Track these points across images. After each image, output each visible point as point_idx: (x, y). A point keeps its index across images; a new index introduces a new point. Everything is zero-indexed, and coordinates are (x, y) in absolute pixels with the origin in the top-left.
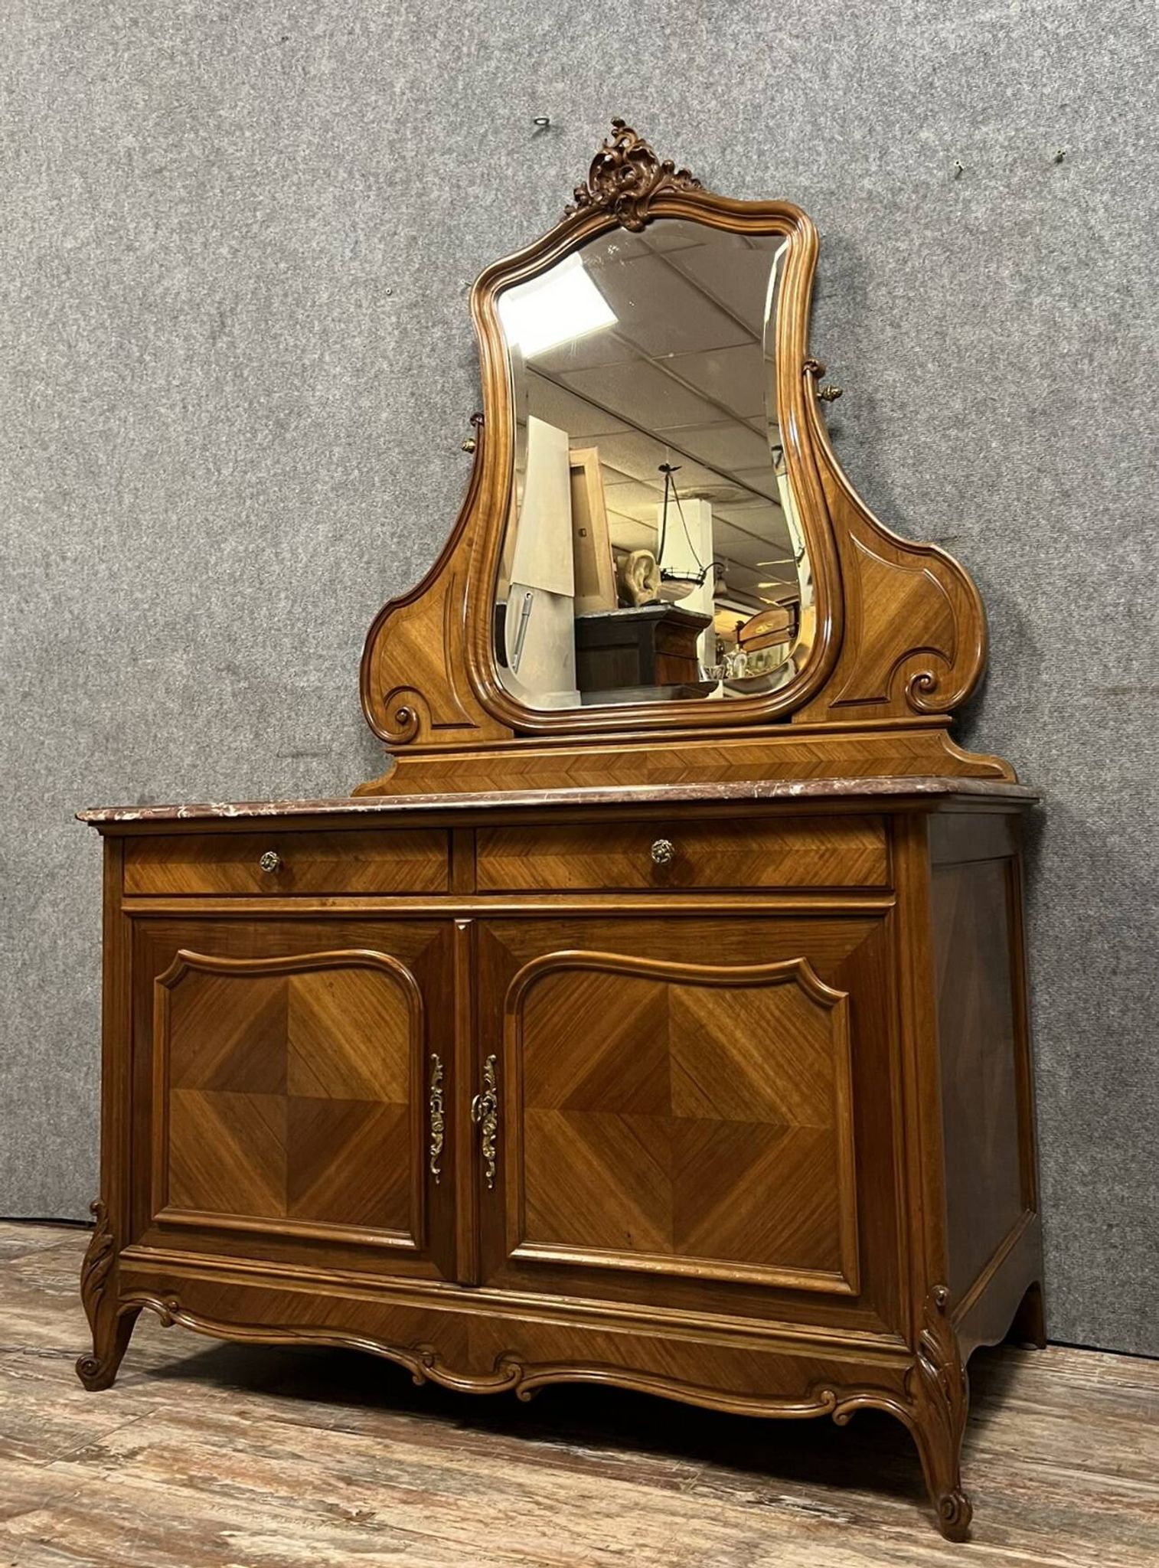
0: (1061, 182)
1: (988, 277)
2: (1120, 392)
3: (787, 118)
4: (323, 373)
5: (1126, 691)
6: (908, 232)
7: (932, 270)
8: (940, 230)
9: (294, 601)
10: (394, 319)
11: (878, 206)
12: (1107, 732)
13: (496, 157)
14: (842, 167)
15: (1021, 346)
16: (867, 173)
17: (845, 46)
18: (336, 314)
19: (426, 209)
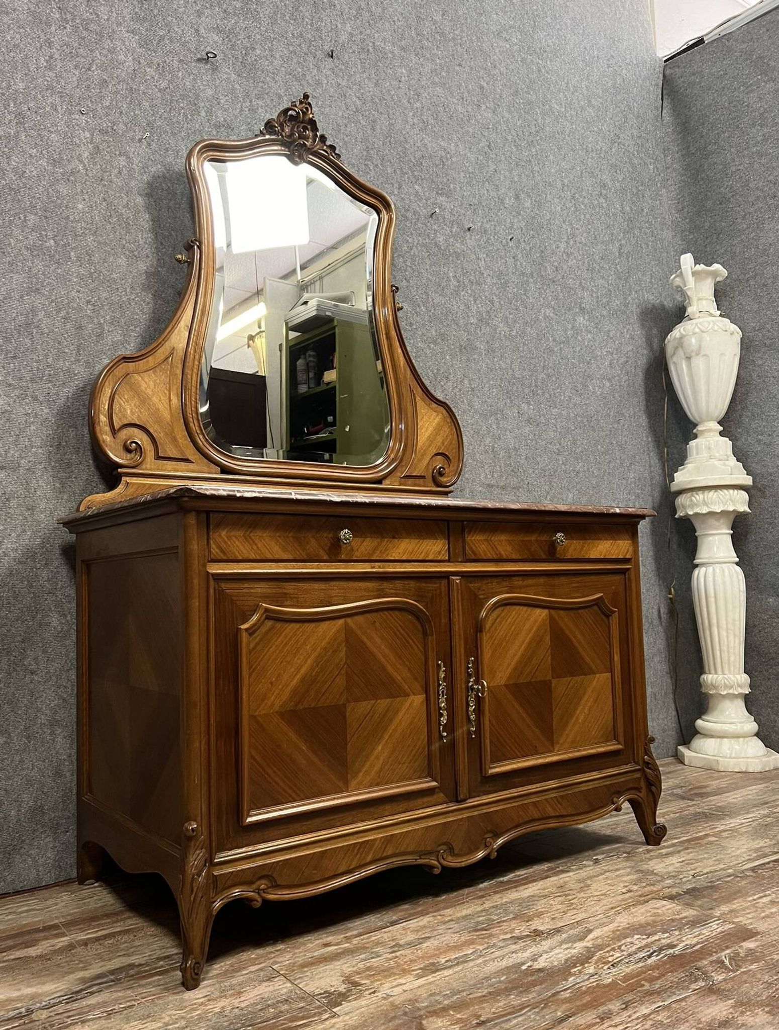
0: (470, 241)
1: (444, 273)
2: (490, 349)
4: (19, 148)
7: (422, 259)
8: (425, 240)
10: (88, 135)
13: (170, 58)
15: (457, 313)
17: (383, 119)
18: (31, 105)
19: (116, 64)
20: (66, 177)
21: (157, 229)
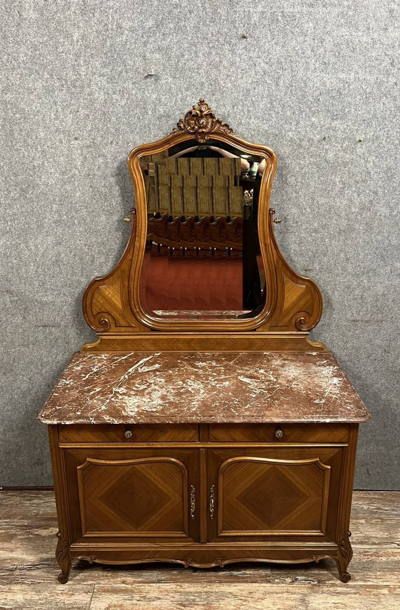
0: (360, 150)
1: (331, 180)
2: (369, 228)
3: (260, 98)
4: (45, 171)
5: (357, 321)
6: (304, 157)
7: (312, 174)
8: (316, 159)
9: (38, 267)
10: (79, 152)
11: (294, 145)
12: (351, 333)
13: (127, 84)
14: (281, 125)
15: (339, 208)
16: (291, 130)
17: (286, 74)
18: (49, 144)
19: (92, 102)
20: (69, 180)
21: (124, 193)
